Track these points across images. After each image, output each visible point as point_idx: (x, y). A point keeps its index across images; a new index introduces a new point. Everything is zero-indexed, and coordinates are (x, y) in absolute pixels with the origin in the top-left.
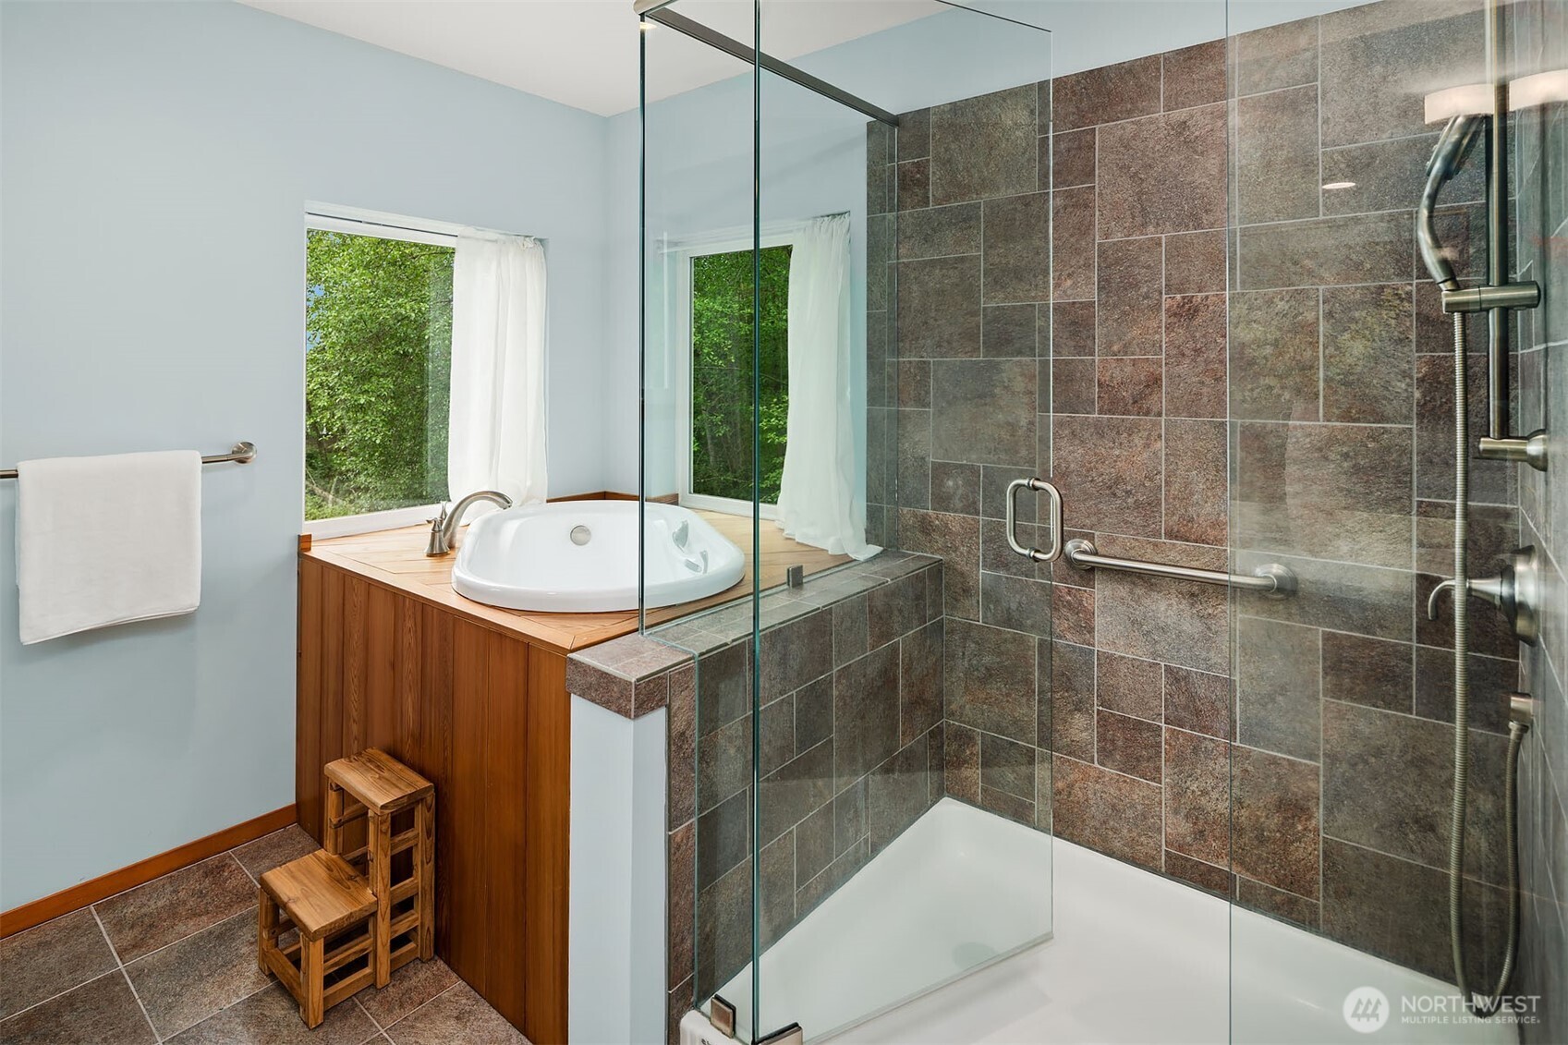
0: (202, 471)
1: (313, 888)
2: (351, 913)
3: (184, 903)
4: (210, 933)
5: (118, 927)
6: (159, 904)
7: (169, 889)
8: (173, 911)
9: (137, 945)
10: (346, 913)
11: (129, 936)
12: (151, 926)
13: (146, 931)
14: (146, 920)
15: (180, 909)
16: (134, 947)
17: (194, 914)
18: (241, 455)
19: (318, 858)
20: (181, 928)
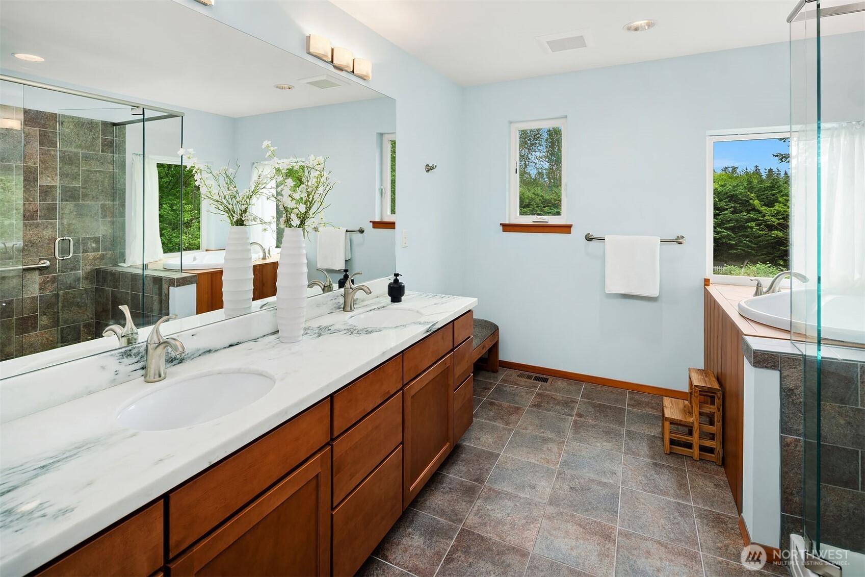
0: (660, 245)
1: (675, 408)
2: (681, 420)
3: (652, 403)
4: (654, 415)
5: (631, 399)
6: (645, 400)
7: (650, 398)
8: (647, 404)
9: (633, 406)
10: (679, 419)
11: (633, 402)
12: (640, 404)
13: (638, 404)
14: (639, 402)
15: (650, 404)
16: (632, 405)
17: (653, 408)
18: (679, 241)
19: (684, 402)
20: (647, 409)
